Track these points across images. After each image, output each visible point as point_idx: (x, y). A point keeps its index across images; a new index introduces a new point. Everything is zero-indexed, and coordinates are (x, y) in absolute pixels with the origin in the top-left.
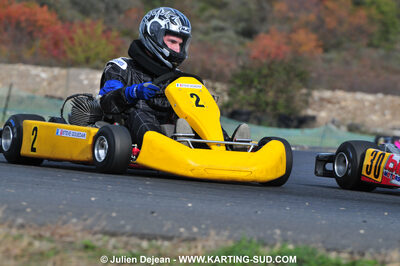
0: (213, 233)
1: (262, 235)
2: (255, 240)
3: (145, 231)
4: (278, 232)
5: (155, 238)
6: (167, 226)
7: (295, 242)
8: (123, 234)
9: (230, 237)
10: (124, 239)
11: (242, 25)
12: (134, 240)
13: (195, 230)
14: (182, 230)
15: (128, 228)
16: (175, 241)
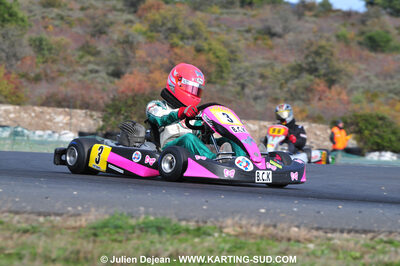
0: (93, 210)
1: (130, 210)
2: (125, 214)
3: (41, 210)
4: (142, 209)
5: (50, 215)
6: (58, 206)
7: (155, 214)
8: (24, 212)
9: (106, 213)
10: (25, 216)
11: (111, 68)
12: (33, 217)
13: (80, 208)
14: (70, 209)
15: (29, 208)
16: (65, 216)
